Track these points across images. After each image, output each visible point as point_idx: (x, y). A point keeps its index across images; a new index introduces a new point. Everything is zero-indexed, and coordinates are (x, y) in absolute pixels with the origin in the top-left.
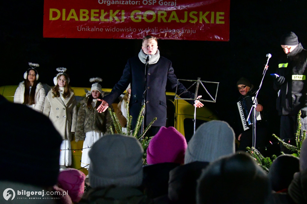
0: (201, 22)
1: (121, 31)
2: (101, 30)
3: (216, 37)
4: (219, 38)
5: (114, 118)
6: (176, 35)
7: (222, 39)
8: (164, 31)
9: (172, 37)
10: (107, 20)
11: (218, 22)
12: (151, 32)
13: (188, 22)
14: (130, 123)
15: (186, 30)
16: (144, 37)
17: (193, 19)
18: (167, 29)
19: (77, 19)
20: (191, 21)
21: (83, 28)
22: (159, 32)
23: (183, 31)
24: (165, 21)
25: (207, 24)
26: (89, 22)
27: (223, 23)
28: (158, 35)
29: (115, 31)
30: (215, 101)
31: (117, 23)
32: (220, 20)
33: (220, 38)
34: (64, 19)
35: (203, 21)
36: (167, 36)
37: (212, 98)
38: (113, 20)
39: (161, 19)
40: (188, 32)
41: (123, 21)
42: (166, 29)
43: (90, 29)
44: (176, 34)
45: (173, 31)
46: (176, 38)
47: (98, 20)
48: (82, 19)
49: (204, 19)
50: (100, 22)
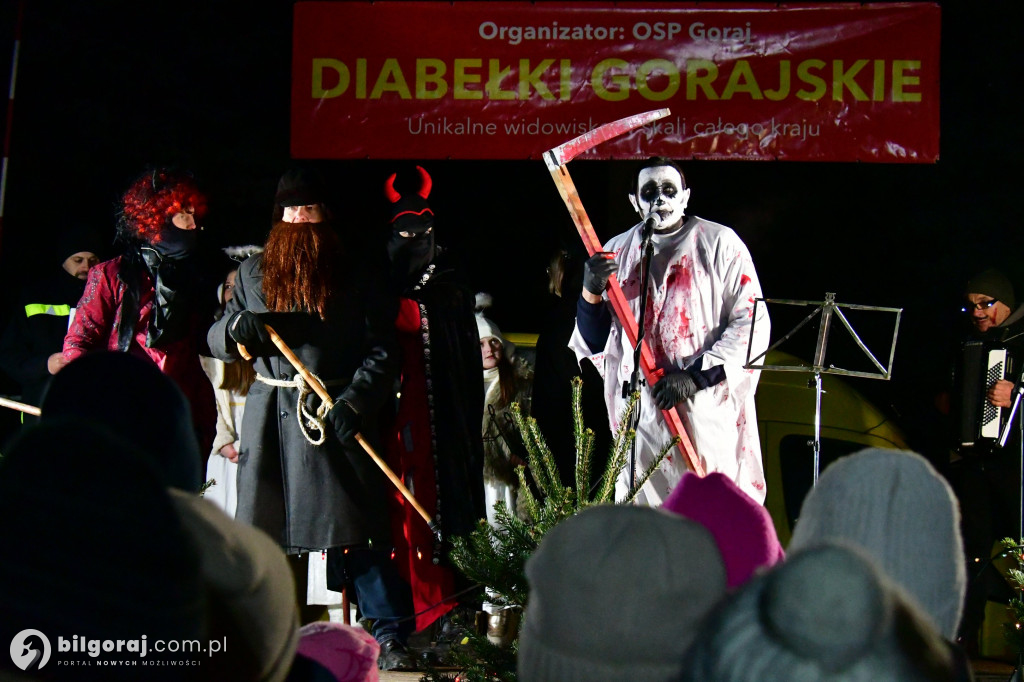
0: (838, 97)
1: (559, 132)
2: (490, 129)
3: (893, 148)
4: (903, 152)
5: (531, 436)
6: (751, 145)
7: (914, 155)
8: (710, 131)
9: (738, 151)
10: (509, 95)
11: (897, 97)
12: (665, 135)
13: (792, 97)
14: (587, 455)
15: (785, 126)
16: (639, 152)
17: (811, 88)
18: (720, 124)
19: (405, 94)
20: (805, 96)
21: (426, 125)
22: (690, 133)
23: (774, 129)
24: (711, 94)
25: (859, 102)
26: (447, 102)
27: (916, 98)
28: (689, 143)
29: (537, 132)
30: (886, 374)
31: (543, 105)
32: (906, 89)
33: (907, 153)
34: (361, 93)
35: (847, 93)
36: (721, 148)
37: (878, 364)
38: (530, 96)
39: (699, 88)
40: (792, 134)
41: (566, 98)
42: (716, 124)
43: (452, 129)
44: (750, 140)
45: (741, 129)
46: (754, 156)
47: (478, 95)
48: (422, 94)
49: (848, 85)
50: (485, 100)
